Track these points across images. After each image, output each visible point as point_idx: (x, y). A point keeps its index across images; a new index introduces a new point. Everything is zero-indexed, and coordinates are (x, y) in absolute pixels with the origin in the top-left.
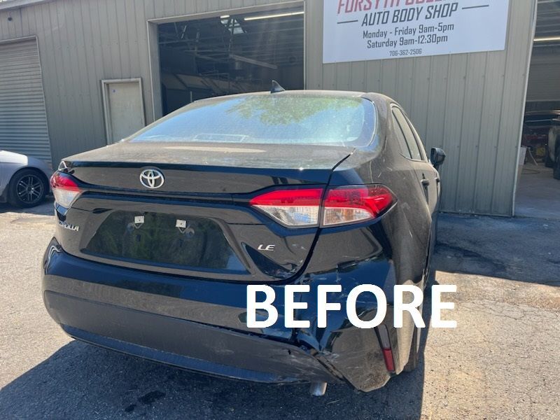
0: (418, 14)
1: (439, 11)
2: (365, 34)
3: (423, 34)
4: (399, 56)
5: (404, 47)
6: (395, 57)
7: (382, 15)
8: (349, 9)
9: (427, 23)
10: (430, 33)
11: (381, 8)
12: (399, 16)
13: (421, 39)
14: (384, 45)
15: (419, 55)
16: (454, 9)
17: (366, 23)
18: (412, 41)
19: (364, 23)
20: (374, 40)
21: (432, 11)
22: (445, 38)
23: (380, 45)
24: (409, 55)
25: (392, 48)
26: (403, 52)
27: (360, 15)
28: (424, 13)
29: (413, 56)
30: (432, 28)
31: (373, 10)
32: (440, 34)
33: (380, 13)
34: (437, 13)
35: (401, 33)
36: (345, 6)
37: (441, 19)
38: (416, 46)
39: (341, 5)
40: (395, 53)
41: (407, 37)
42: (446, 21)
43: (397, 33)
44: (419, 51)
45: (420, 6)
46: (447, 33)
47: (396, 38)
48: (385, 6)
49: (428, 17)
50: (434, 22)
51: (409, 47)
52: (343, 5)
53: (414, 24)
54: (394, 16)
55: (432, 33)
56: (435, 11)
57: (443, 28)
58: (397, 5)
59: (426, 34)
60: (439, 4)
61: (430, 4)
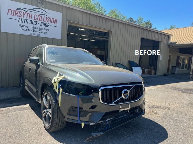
0: (38, 23)
1: (44, 24)
2: (20, 25)
3: (40, 30)
4: (32, 35)
5: (34, 33)
6: (31, 35)
7: (26, 20)
8: (12, 14)
9: (41, 27)
10: (42, 30)
12: (32, 22)
13: (39, 32)
14: (27, 30)
15: (39, 36)
16: (48, 25)
17: (20, 21)
18: (36, 31)
19: (19, 21)
20: (23, 28)
21: (42, 24)
22: (46, 33)
23: (26, 30)
24: (36, 36)
25: (30, 32)
26: (34, 34)
27: (18, 18)
28: (40, 24)
29: (37, 36)
30: (42, 29)
31: (22, 17)
32: (45, 31)
33: (25, 19)
34: (44, 25)
35: (33, 28)
36: (11, 12)
37: (45, 27)
38: (38, 33)
39: (8, 12)
40: (31, 34)
41: (35, 30)
42: (47, 28)
43: (32, 28)
44: (39, 35)
45: (39, 21)
46: (47, 31)
47: (32, 29)
48: (27, 18)
49: (41, 25)
50: (43, 27)
51: (36, 33)
52: (10, 12)
53: (37, 26)
54: (30, 22)
55: (43, 30)
56: (43, 24)
57: (46, 30)
58: (31, 19)
59: (41, 30)
60: (44, 22)
61: (42, 22)
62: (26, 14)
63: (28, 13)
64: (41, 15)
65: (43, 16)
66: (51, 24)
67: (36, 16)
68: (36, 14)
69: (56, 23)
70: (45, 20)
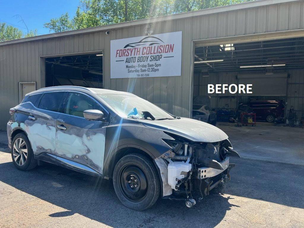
0: (147, 59)
1: (155, 58)
2: (127, 67)
3: (149, 67)
4: (140, 77)
5: (142, 73)
7: (133, 58)
8: (120, 55)
9: (151, 63)
11: (133, 56)
12: (140, 59)
13: (149, 70)
14: (135, 71)
15: (148, 77)
16: (161, 57)
17: (127, 62)
18: (145, 70)
19: (126, 62)
20: (130, 69)
21: (152, 58)
22: (158, 70)
23: (133, 71)
24: (144, 77)
25: (138, 73)
26: (142, 75)
27: (124, 58)
28: (149, 58)
29: (146, 77)
30: (153, 65)
31: (130, 56)
32: (156, 68)
33: (132, 58)
34: (154, 59)
35: (141, 67)
36: (119, 54)
37: (156, 62)
38: (147, 73)
39: (117, 53)
40: (139, 75)
41: (143, 69)
42: (158, 62)
43: (139, 67)
44: (148, 75)
45: (148, 55)
46: (158, 68)
47: (139, 69)
49: (151, 60)
50: (153, 63)
51: (144, 73)
53: (145, 63)
54: (138, 59)
55: (153, 67)
56: (154, 58)
57: (157, 66)
58: (139, 55)
59: (150, 68)
60: (155, 55)
61: (152, 55)
62: (134, 50)
63: (135, 49)
64: (151, 46)
65: (153, 46)
66: (164, 55)
67: (144, 49)
68: (144, 46)
69: (172, 52)
70: (156, 52)
